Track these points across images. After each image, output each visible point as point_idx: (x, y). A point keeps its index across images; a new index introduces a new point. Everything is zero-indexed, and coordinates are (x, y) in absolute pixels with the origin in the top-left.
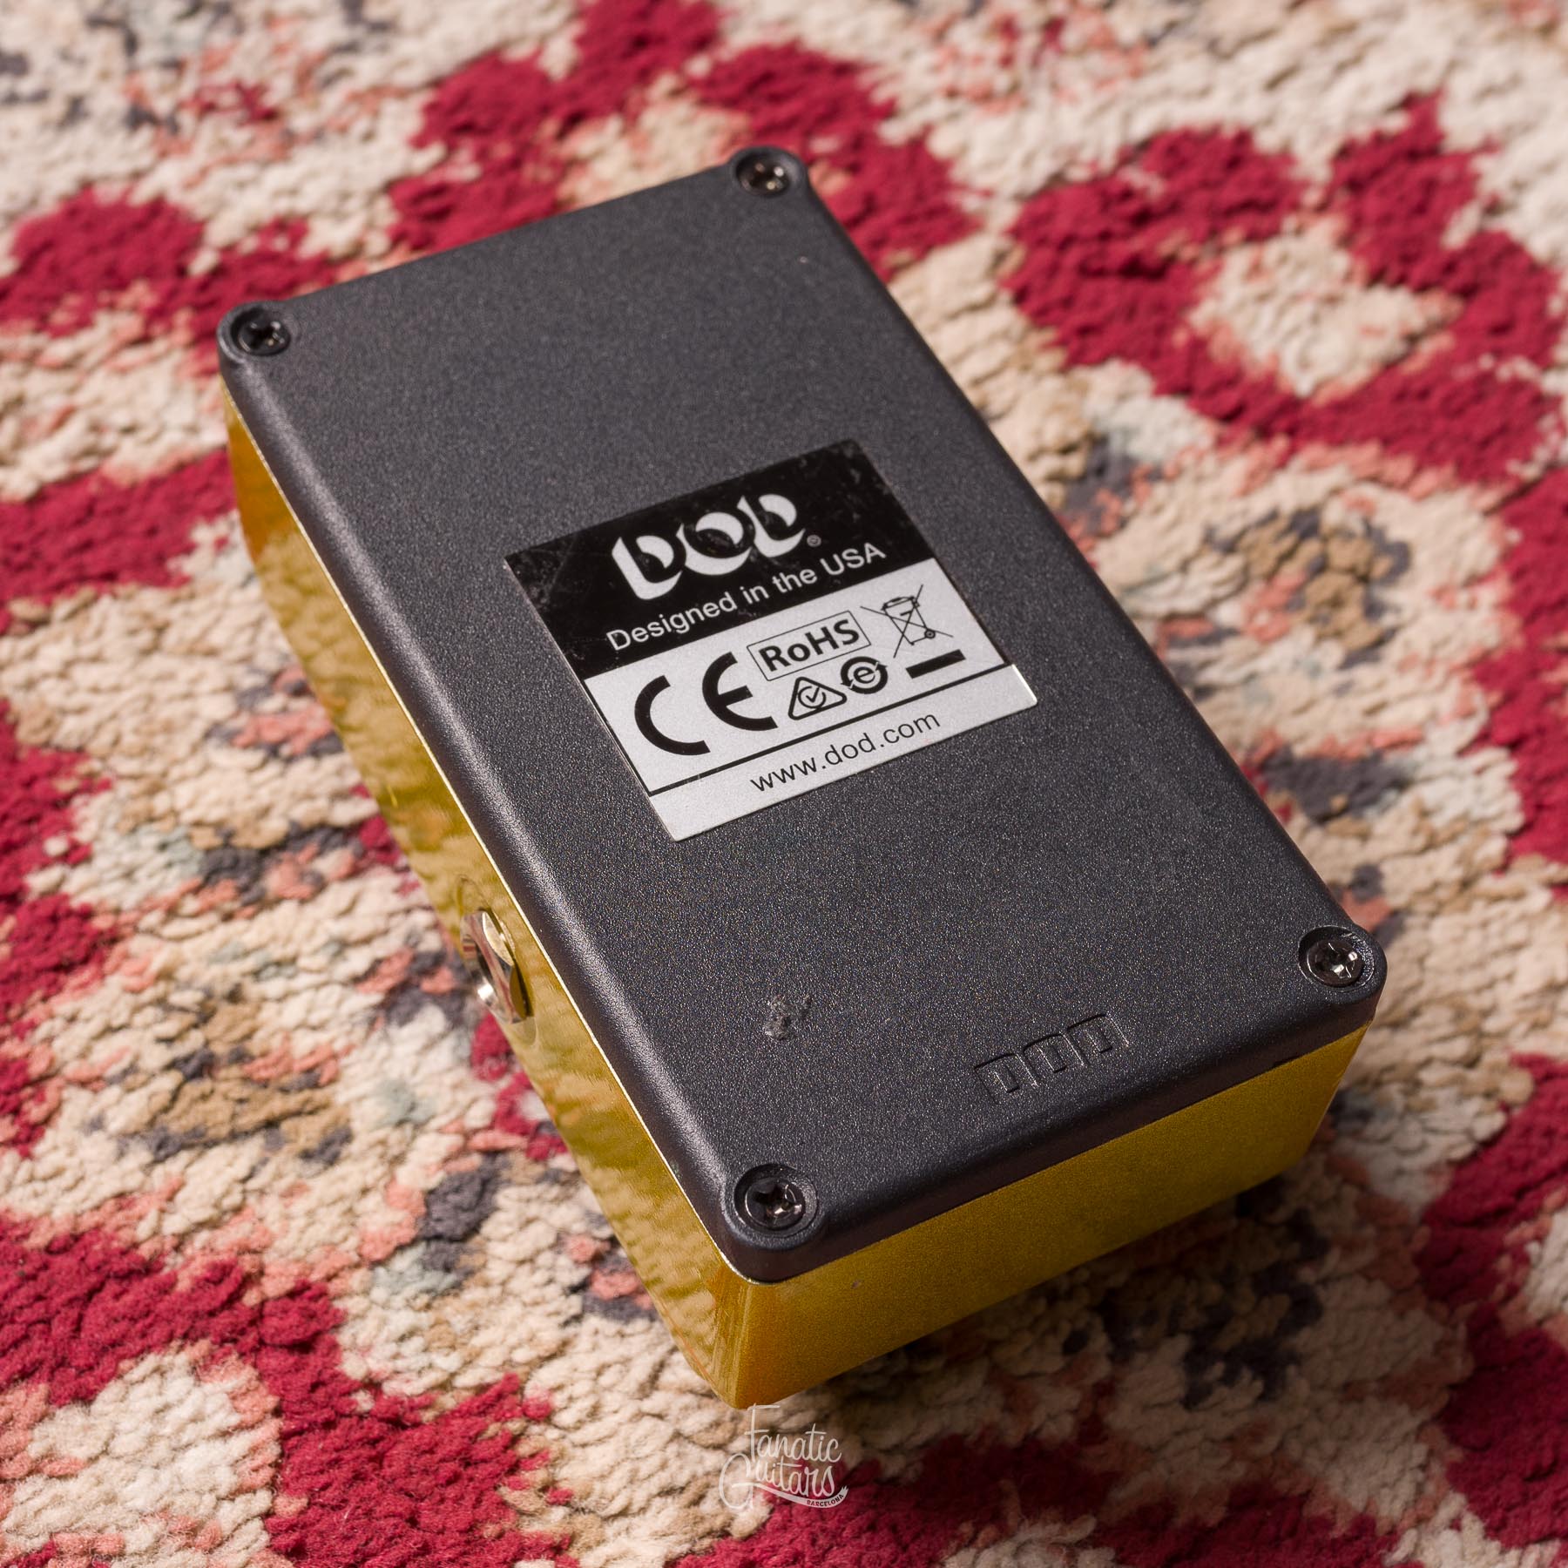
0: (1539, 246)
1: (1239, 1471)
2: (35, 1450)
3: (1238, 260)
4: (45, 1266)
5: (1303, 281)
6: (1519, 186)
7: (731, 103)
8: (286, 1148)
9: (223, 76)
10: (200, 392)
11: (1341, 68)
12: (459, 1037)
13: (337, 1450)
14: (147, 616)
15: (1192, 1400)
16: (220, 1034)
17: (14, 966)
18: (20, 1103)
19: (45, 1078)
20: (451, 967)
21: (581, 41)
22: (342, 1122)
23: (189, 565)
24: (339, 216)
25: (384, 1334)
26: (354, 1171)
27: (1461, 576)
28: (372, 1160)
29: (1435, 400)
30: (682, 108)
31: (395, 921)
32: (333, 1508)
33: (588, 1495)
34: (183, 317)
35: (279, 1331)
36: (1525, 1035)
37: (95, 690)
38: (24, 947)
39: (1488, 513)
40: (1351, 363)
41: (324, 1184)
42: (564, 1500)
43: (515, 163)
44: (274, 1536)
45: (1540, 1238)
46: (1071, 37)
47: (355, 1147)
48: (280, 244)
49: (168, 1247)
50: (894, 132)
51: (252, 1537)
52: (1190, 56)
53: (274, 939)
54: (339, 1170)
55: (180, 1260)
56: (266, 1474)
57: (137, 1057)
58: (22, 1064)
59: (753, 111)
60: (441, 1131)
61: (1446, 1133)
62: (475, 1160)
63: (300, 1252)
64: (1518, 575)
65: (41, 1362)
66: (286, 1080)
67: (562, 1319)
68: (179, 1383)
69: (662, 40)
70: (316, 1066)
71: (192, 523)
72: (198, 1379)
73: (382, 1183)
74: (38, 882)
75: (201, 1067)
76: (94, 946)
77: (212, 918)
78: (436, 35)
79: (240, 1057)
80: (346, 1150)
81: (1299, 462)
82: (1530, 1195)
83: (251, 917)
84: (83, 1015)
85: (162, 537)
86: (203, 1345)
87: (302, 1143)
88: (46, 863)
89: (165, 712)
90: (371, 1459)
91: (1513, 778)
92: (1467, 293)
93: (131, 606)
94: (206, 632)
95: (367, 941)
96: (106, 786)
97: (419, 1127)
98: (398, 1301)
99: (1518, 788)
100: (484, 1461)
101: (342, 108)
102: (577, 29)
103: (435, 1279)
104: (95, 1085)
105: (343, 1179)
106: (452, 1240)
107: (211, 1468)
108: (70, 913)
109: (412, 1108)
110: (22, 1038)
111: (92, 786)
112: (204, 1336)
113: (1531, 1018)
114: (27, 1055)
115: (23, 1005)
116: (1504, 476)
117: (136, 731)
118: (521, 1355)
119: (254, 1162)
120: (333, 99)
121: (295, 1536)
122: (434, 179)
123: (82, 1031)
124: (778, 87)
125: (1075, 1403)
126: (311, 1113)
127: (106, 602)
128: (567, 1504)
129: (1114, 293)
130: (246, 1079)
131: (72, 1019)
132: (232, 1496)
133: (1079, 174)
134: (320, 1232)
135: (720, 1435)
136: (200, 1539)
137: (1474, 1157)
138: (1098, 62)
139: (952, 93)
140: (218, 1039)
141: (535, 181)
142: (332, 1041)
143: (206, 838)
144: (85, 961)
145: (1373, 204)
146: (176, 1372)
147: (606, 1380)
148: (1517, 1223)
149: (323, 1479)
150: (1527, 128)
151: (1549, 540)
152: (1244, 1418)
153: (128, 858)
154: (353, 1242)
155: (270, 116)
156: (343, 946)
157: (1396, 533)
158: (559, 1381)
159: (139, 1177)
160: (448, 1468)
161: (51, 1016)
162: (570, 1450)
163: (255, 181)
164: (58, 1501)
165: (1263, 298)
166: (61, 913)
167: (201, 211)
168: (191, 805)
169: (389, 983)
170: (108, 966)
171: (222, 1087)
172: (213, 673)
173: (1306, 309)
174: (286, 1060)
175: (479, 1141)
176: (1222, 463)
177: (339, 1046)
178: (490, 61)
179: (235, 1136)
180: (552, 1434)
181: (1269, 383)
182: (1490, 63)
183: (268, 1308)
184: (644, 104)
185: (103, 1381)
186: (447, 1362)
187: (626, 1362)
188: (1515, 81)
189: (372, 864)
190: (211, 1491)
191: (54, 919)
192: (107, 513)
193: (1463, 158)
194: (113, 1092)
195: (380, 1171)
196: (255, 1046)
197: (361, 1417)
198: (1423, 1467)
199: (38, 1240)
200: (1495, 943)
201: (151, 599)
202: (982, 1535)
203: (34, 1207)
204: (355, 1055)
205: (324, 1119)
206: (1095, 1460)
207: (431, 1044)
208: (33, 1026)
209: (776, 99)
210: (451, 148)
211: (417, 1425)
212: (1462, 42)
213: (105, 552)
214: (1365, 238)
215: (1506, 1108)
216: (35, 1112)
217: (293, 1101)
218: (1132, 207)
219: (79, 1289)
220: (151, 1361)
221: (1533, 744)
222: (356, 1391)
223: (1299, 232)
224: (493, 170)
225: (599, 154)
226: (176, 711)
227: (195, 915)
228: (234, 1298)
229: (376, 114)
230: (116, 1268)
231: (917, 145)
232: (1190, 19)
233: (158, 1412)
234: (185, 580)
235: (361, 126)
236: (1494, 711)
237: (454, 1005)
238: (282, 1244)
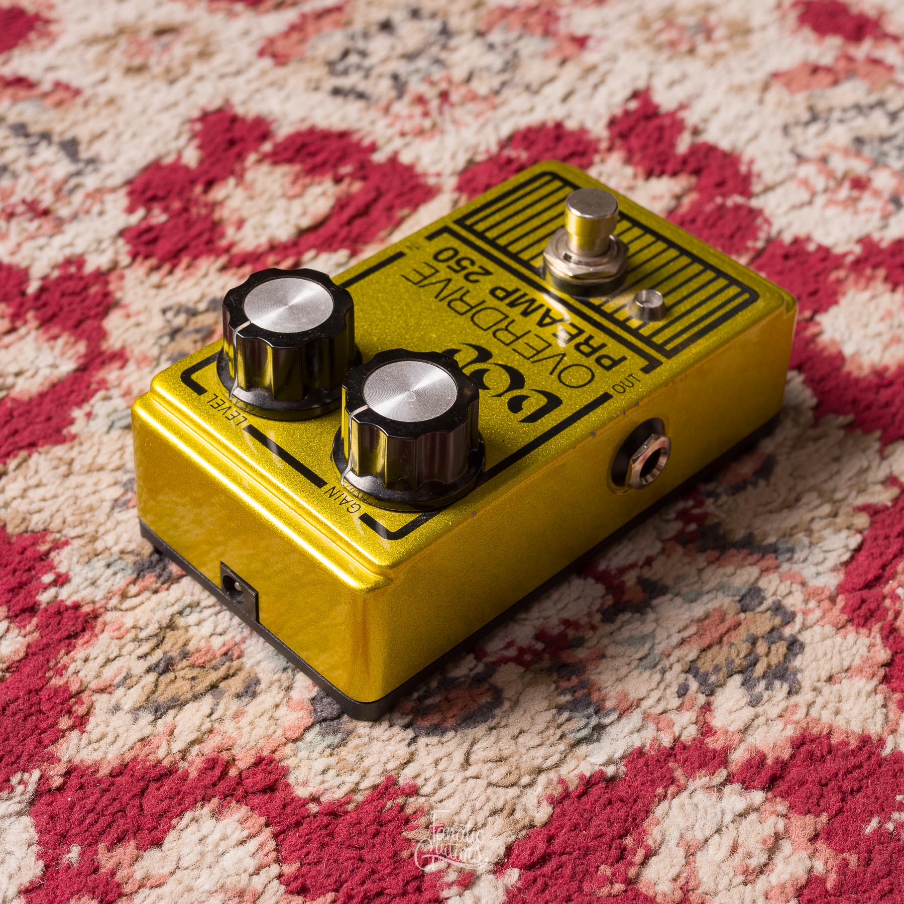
0: (725, 144)
1: (790, 731)
2: (138, 875)
4: (113, 784)
5: (613, 182)
6: (706, 121)
7: (290, 161)
8: (226, 694)
9: (15, 199)
10: (52, 348)
11: (596, 87)
13: (307, 835)
14: (60, 459)
15: (755, 702)
16: (171, 646)
17: (45, 640)
18: (71, 707)
19: (79, 692)
21: (200, 147)
22: (252, 675)
23: (74, 429)
24: (100, 251)
25: (313, 773)
26: (267, 699)
28: (275, 690)
29: (700, 221)
30: (265, 167)
32: (315, 864)
34: (30, 315)
35: (255, 784)
36: (857, 497)
37: (44, 500)
38: (47, 631)
41: (254, 707)
43: (186, 209)
44: (287, 885)
46: (455, 97)
47: (263, 686)
48: (73, 270)
49: (178, 758)
50: (379, 157)
51: (275, 889)
52: (518, 95)
53: (184, 595)
54: (259, 699)
55: (186, 764)
56: (273, 855)
57: (129, 669)
58: (66, 688)
59: (303, 162)
61: (834, 550)
63: (252, 744)
65: (127, 831)
66: (214, 662)
67: (406, 742)
68: (208, 824)
69: (242, 139)
70: (229, 650)
71: (70, 408)
72: (217, 820)
73: (285, 700)
74: (44, 598)
75: (167, 666)
76: (86, 621)
77: (147, 594)
78: (121, 161)
79: (185, 655)
80: (259, 688)
82: (888, 569)
83: (167, 589)
84: (91, 657)
85: (54, 422)
86: (215, 801)
87: (233, 690)
88: (46, 588)
89: (86, 502)
90: (328, 835)
91: (804, 382)
92: (697, 172)
93: (50, 456)
94: (95, 457)
96: (66, 543)
97: (295, 670)
98: (315, 755)
99: (809, 387)
100: (390, 821)
101: (84, 202)
102: (196, 142)
103: (330, 739)
104: (109, 690)
105: (263, 702)
106: (332, 719)
107: (240, 860)
108: (67, 608)
110: (61, 675)
111: (57, 546)
112: (214, 796)
113: (856, 488)
114: (67, 683)
115: (55, 659)
116: (747, 249)
117: (73, 515)
118: (391, 766)
119: (211, 706)
120: (78, 198)
121: (301, 880)
122: (144, 225)
123: (93, 666)
124: (312, 149)
125: (693, 719)
126: (233, 675)
127: (35, 456)
130: (192, 666)
131: (86, 660)
132: (257, 872)
133: (481, 158)
134: (259, 732)
135: (512, 778)
136: (245, 898)
137: (852, 558)
138: (470, 106)
139: (403, 134)
140: (171, 651)
141: (199, 215)
142: (234, 637)
143: (130, 558)
144: (84, 630)
145: (634, 142)
146: (204, 819)
147: (441, 766)
148: (887, 582)
149: (305, 850)
150: (698, 96)
151: (781, 273)
152: (783, 704)
153: (90, 575)
154: (279, 732)
155: (46, 213)
158: (417, 772)
159: (150, 728)
160: (372, 829)
161: (74, 661)
162: (434, 804)
163: (47, 245)
164: (160, 898)
166: (61, 609)
167: (24, 265)
168: (116, 543)
170: (97, 630)
171: (181, 673)
172: (106, 478)
174: (211, 652)
177: (237, 639)
178: (155, 167)
179: (196, 698)
180: (422, 800)
182: (668, 70)
183: (244, 776)
184: (244, 170)
185: (166, 832)
186: (351, 780)
187: (449, 755)
188: (684, 77)
190: (245, 871)
191: (59, 613)
192: (21, 415)
193: (672, 114)
194: (121, 691)
195: (282, 695)
196: (191, 647)
197: (315, 817)
198: (884, 706)
199: (104, 771)
201: (59, 450)
202: (669, 792)
203: (97, 756)
204: (248, 642)
205: (242, 676)
206: (714, 743)
208: (65, 667)
209: (313, 155)
210: (149, 210)
211: (346, 813)
212: (652, 63)
213: (26, 433)
214: (637, 157)
215: (860, 531)
216: (80, 710)
217: (222, 671)
218: (515, 166)
219: (136, 790)
220: (188, 815)
221: (808, 366)
222: (308, 803)
223: (603, 161)
224: (174, 216)
225: (227, 197)
226: (93, 499)
227: (137, 595)
228: (224, 774)
229: (102, 202)
230: (153, 775)
231: (393, 160)
232: (512, 79)
233: (201, 840)
234: (74, 437)
235: (96, 209)
238: (242, 741)
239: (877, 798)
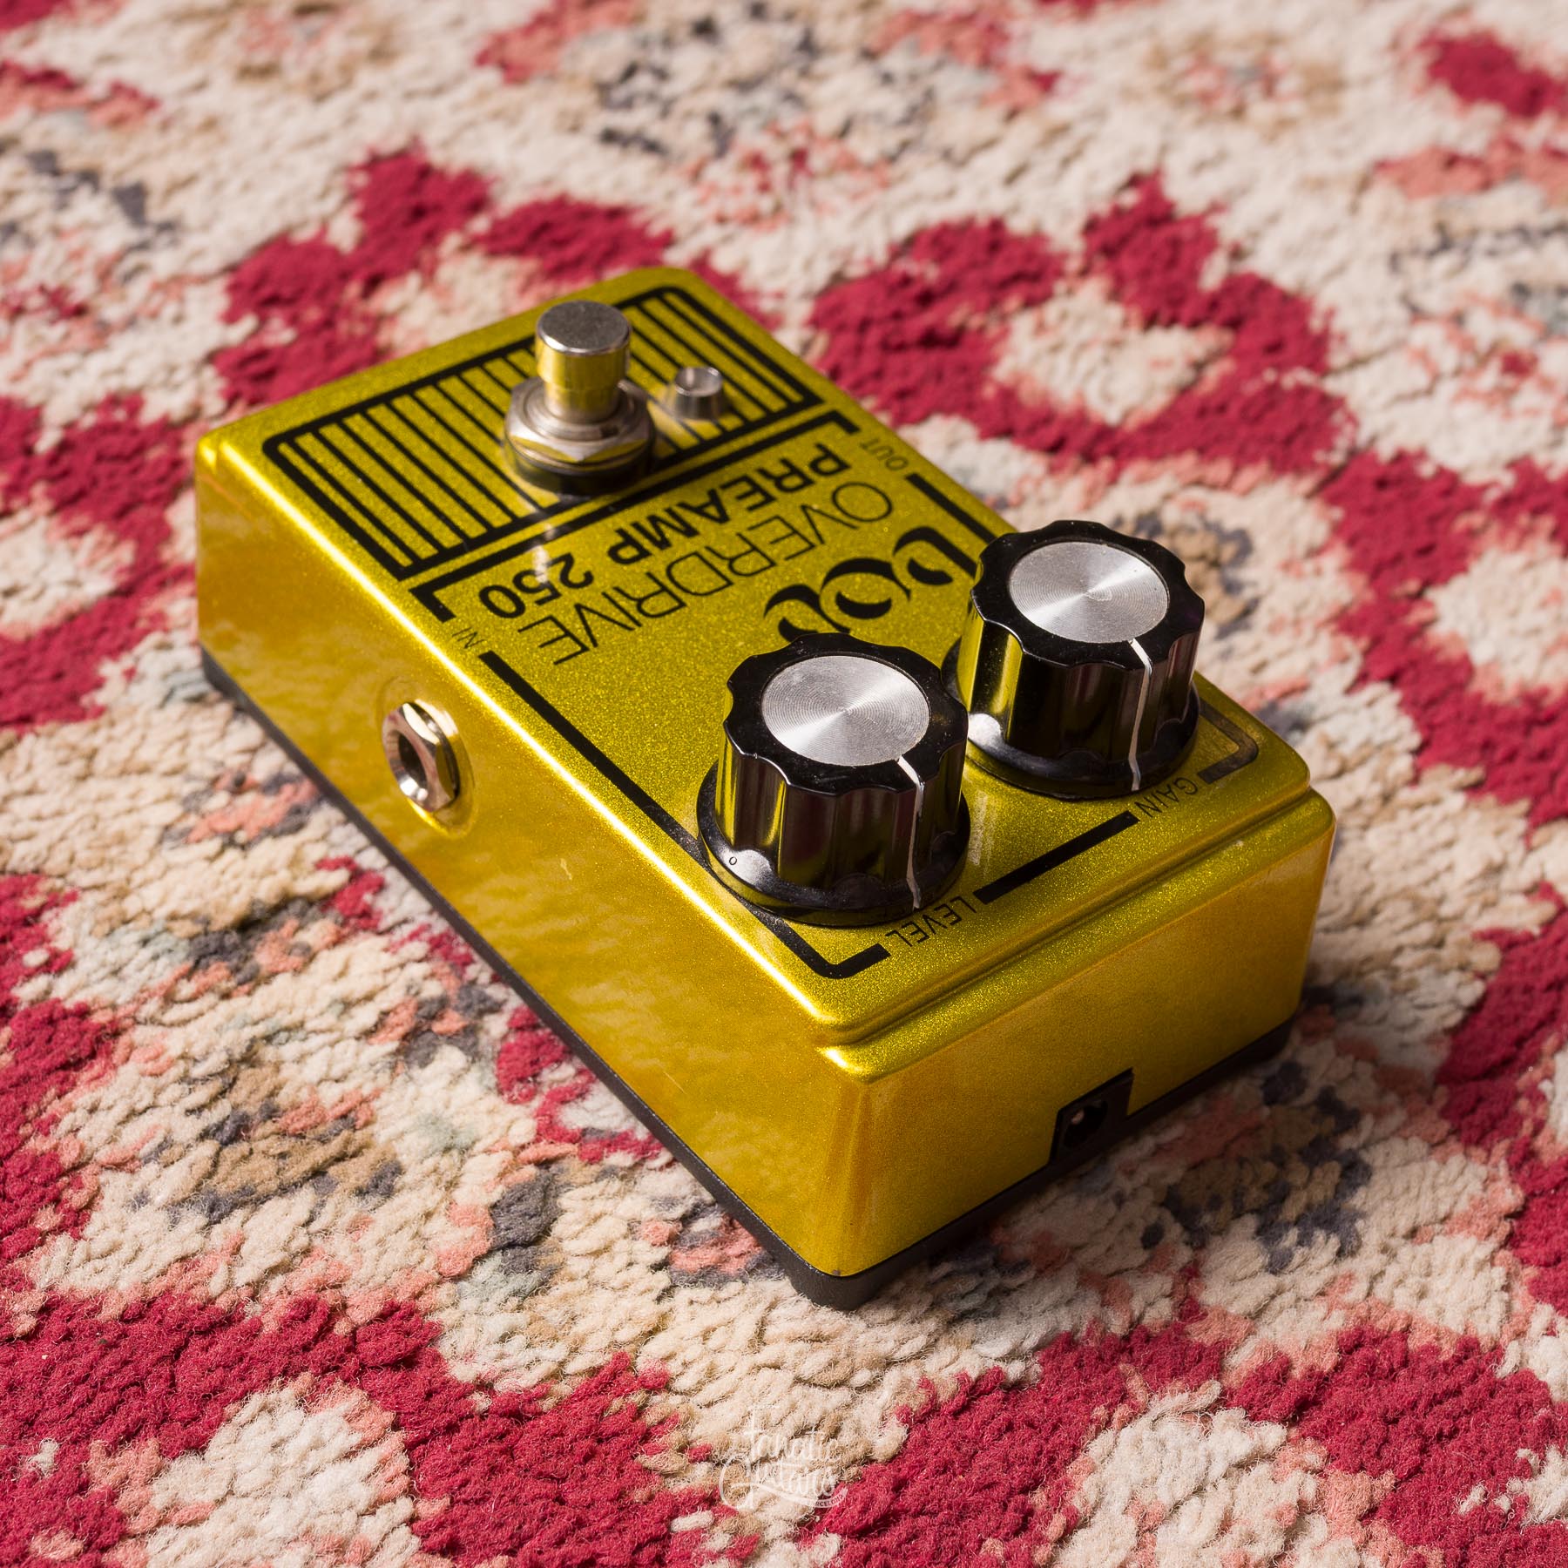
0: (1286, 278)
1: (1337, 1322)
2: (159, 1501)
3: (1023, 324)
4: (124, 1334)
5: (1086, 331)
6: (1255, 235)
7: (520, 251)
8: (339, 1187)
9: (26, 284)
10: (74, 551)
11: (1066, 162)
12: (482, 1069)
13: (466, 1449)
14: (73, 748)
15: (1277, 1265)
16: (247, 1094)
17: (22, 1069)
18: (60, 1192)
19: (77, 1167)
20: (456, 1009)
21: (363, 216)
22: (389, 1157)
23: (101, 697)
24: (170, 386)
25: (484, 1338)
26: (409, 1202)
27: (1300, 550)
28: (427, 1188)
29: (1234, 410)
30: (474, 260)
31: (391, 977)
32: (477, 1502)
33: (727, 1446)
34: (39, 490)
35: (379, 1352)
36: (1480, 914)
37: (39, 818)
38: (26, 1053)
39: (1309, 496)
40: (1150, 391)
41: (387, 1214)
42: (705, 1455)
43: (328, 323)
44: (424, 1537)
45: (1549, 1076)
46: (817, 161)
47: (408, 1178)
48: (120, 415)
49: (244, 1297)
50: (678, 257)
51: (402, 1543)
52: (929, 166)
53: (279, 1008)
54: (397, 1200)
55: (259, 1307)
56: (403, 1481)
57: (169, 1131)
58: (53, 1156)
59: (541, 254)
60: (488, 1151)
61: (1434, 1006)
62: (530, 1171)
63: (380, 1279)
64: (1352, 542)
65: (144, 1421)
66: (321, 1129)
67: (655, 1294)
68: (289, 1418)
69: (438, 208)
70: (350, 1111)
71: (98, 660)
72: (308, 1411)
73: (443, 1206)
74: (26, 992)
75: (239, 1130)
76: (99, 1040)
77: (210, 999)
78: (220, 230)
79: (271, 1113)
80: (399, 1182)
81: (1128, 475)
82: (1527, 1045)
83: (249, 994)
84: (102, 1105)
85: (67, 682)
86: (306, 1378)
87: (352, 1182)
88: (30, 975)
89: (114, 827)
90: (502, 1452)
91: (1401, 705)
92: (1234, 324)
93: (55, 741)
94: (135, 750)
95: (369, 998)
96: (72, 897)
97: (465, 1151)
98: (490, 1307)
99: (1407, 713)
100: (615, 1434)
101: (148, 298)
102: (355, 207)
103: (520, 1281)
104: (132, 1166)
105: (403, 1206)
106: (526, 1245)
107: (343, 1487)
108: (66, 1015)
109: (454, 1134)
110: (47, 1134)
111: (57, 901)
112: (304, 1369)
113: (1480, 899)
114: (56, 1148)
115: (38, 1103)
116: (1313, 465)
117: (89, 847)
118: (624, 1335)
119: (311, 1207)
120: (138, 290)
121: (449, 1530)
122: (252, 347)
123: (104, 1122)
124: (561, 233)
125: (1168, 1287)
126: (354, 1155)
127: (29, 740)
128: (708, 1459)
129: (920, 363)
130: (282, 1134)
131: (93, 1110)
132: (371, 1510)
133: (856, 271)
134: (393, 1259)
135: (838, 1373)
136: (348, 1556)
137: (1464, 1023)
138: (845, 180)
139: (721, 220)
140: (246, 1103)
141: (351, 337)
142: (360, 1087)
143: (185, 928)
144: (93, 1055)
145: (1127, 263)
146: (284, 1408)
147: (714, 1342)
148: (1524, 1069)
149: (460, 1477)
150: (1244, 191)
151: (1370, 511)
152: (1328, 1273)
153: (112, 957)
154: (429, 1262)
155: (80, 311)
156: (347, 1005)
157: (1231, 523)
158: (671, 1349)
159: (199, 1238)
160: (583, 1445)
161: (71, 1109)
162: (697, 1410)
163: (79, 367)
164: (194, 1545)
165: (1056, 349)
166: (56, 1015)
167: (34, 400)
168: (162, 903)
169: (401, 1031)
170: (117, 1057)
171: (262, 1145)
172: (153, 786)
173: (1096, 353)
174: (317, 1111)
175: (530, 1153)
176: (1060, 486)
177: (366, 1091)
178: (279, 245)
179: (284, 1190)
180: (675, 1400)
181: (1081, 417)
182: (1195, 143)
183: (360, 1336)
184: (436, 262)
185: (213, 1427)
186: (551, 1355)
187: (729, 1323)
188: (1221, 157)
189: (355, 931)
190: (350, 1507)
191: (51, 1021)
192: (8, 665)
193: (1197, 221)
194: (151, 1170)
195: (439, 1195)
196: (282, 1099)
197: (482, 1417)
198: (1506, 1288)
199: (110, 1311)
200: (1429, 843)
201: (73, 733)
202: (1116, 1415)
203: (99, 1283)
204: (384, 1096)
205: (370, 1157)
206: (1202, 1334)
207: (457, 1078)
208: (55, 1120)
209: (561, 243)
210: (263, 320)
211: (539, 1414)
212: (1167, 128)
213: (16, 698)
214: (1131, 290)
215: (1482, 976)
216: (77, 1199)
217: (334, 1147)
218: (914, 290)
219: (166, 1348)
220: (256, 1400)
221: (1410, 675)
222: (471, 1392)
223: (1070, 292)
224: (308, 333)
225: (404, 308)
226: (126, 823)
227: (192, 999)
228: (326, 1329)
229: (181, 300)
230: (197, 1324)
231: (701, 265)
232: (921, 137)
233: (275, 1446)
234: (100, 711)
235: (170, 310)
236: (1366, 653)
237: (470, 1041)
238: (361, 1274)
239: (1483, 1451)
